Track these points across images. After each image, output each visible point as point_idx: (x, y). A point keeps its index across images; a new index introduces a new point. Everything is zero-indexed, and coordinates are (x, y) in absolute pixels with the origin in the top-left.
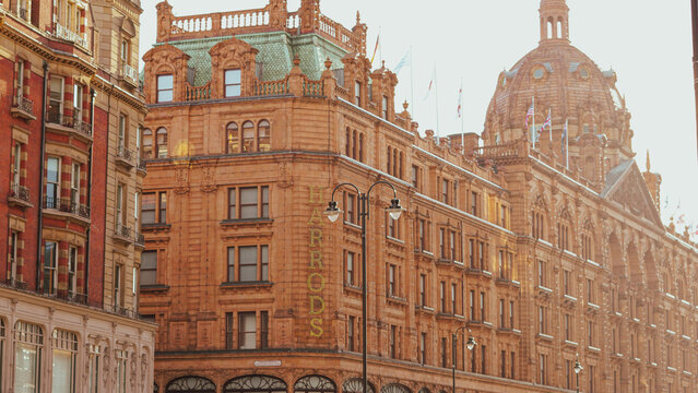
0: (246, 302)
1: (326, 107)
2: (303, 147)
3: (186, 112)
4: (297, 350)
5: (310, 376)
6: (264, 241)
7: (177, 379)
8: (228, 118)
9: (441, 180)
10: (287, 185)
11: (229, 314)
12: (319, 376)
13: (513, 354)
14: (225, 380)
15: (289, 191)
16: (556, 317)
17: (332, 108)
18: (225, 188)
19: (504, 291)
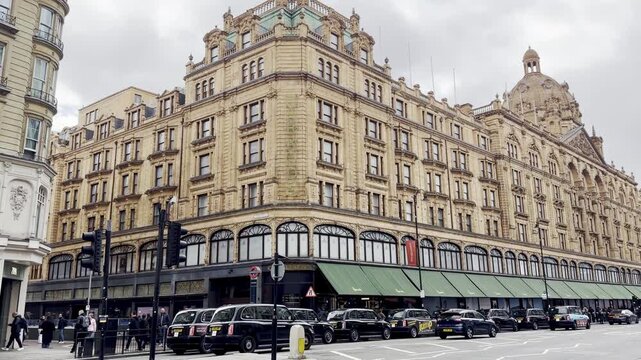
0: (251, 177)
1: (299, 43)
2: (283, 70)
3: (222, 65)
4: (278, 205)
5: (289, 223)
6: (261, 136)
7: (216, 232)
8: (243, 62)
9: (426, 113)
10: (273, 96)
11: (244, 186)
12: (296, 222)
13: (496, 222)
14: (239, 230)
15: (274, 99)
16: (531, 203)
17: (303, 43)
18: (242, 107)
19: (486, 184)
